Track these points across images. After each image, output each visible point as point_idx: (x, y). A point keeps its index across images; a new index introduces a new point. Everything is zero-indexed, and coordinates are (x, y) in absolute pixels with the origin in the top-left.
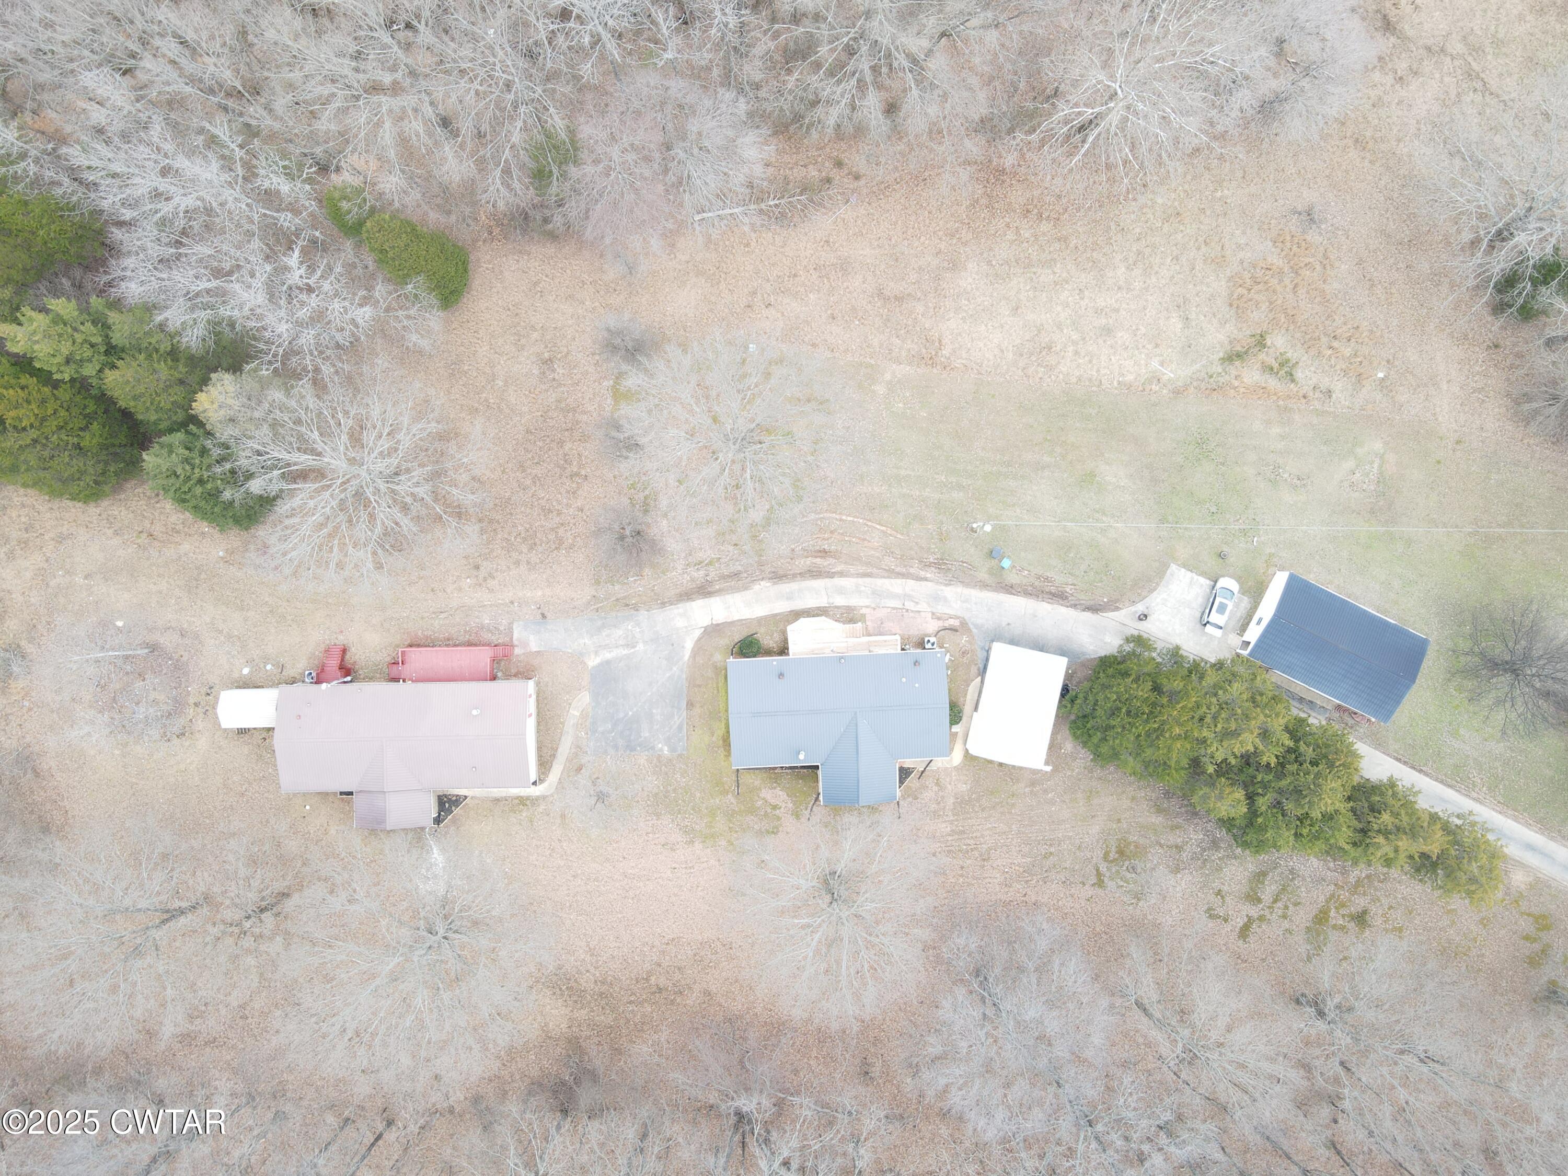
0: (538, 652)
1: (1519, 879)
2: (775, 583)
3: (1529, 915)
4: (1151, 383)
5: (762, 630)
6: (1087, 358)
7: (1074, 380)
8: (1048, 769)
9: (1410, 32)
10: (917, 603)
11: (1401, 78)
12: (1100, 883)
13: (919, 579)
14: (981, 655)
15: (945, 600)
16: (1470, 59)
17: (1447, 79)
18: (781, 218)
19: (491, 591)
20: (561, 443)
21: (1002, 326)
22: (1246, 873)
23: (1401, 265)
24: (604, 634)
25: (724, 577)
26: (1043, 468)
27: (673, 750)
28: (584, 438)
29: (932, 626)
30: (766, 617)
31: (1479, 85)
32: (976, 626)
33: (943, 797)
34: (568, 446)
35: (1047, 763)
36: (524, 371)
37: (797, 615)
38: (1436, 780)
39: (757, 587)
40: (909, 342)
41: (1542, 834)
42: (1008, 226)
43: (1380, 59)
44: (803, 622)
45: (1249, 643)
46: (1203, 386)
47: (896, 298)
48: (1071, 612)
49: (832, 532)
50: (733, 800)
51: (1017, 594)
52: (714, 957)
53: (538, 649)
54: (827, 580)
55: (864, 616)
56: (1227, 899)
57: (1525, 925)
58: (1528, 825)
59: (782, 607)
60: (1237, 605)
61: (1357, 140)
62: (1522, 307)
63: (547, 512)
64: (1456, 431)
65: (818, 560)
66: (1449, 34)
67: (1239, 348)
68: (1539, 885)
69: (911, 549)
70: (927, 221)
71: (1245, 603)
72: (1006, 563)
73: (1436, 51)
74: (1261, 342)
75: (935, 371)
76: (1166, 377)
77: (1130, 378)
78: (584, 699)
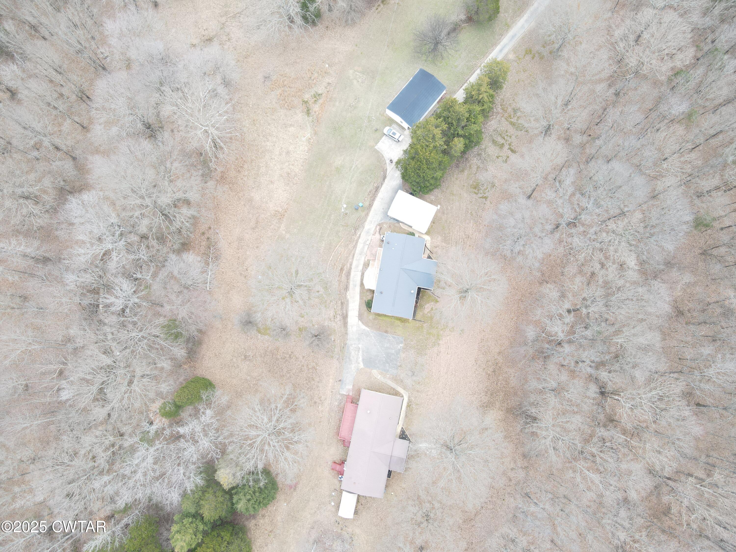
0: (353, 386)
1: (511, 56)
2: (349, 290)
3: (525, 56)
4: (310, 142)
5: (364, 298)
6: (296, 162)
7: (302, 168)
8: (439, 206)
9: (215, 33)
10: (368, 240)
11: (229, 39)
12: (486, 198)
13: (359, 237)
14: (392, 221)
15: (369, 229)
16: (229, 16)
17: (233, 25)
18: (217, 258)
19: (326, 399)
20: (277, 359)
21: (277, 188)
22: (492, 146)
23: (292, 52)
24: (352, 359)
25: (342, 309)
26: (330, 185)
27: (401, 343)
28: (277, 349)
29: (377, 236)
30: (360, 296)
31: (238, 15)
32: (381, 220)
33: (442, 247)
34: (279, 357)
35: (437, 206)
36: (246, 367)
37: (362, 284)
38: (471, 76)
39: (348, 297)
40: (273, 222)
41: (497, 46)
42: (242, 179)
43: (220, 44)
44: (364, 282)
45: (408, 127)
46: (316, 124)
47: (257, 223)
48: (384, 186)
49: (335, 265)
50: (426, 324)
51: (373, 203)
52: (486, 347)
53: (352, 386)
54: (352, 270)
55: (368, 260)
56: (500, 155)
57: (528, 58)
58: (493, 50)
59: (358, 289)
60: (394, 129)
61: (246, 58)
62: (315, 16)
63: (301, 371)
64: (352, 46)
65: (344, 272)
66: (218, 21)
67: (305, 110)
68: (515, 50)
69: (348, 238)
70: (233, 206)
71: (394, 126)
72: (361, 204)
73: (223, 26)
74: (306, 102)
75: (286, 215)
76: (309, 136)
77: (306, 148)
78: (375, 372)
